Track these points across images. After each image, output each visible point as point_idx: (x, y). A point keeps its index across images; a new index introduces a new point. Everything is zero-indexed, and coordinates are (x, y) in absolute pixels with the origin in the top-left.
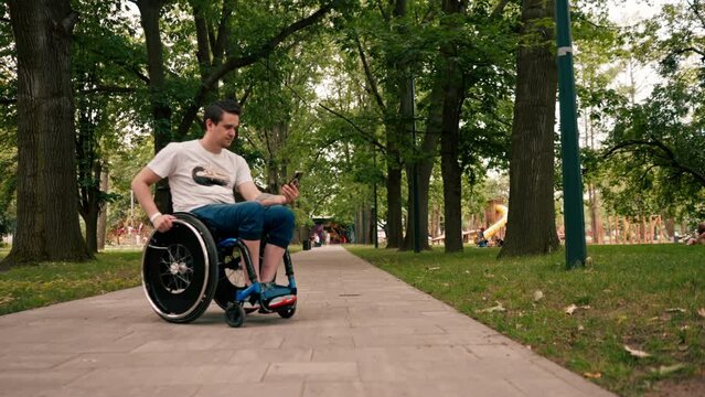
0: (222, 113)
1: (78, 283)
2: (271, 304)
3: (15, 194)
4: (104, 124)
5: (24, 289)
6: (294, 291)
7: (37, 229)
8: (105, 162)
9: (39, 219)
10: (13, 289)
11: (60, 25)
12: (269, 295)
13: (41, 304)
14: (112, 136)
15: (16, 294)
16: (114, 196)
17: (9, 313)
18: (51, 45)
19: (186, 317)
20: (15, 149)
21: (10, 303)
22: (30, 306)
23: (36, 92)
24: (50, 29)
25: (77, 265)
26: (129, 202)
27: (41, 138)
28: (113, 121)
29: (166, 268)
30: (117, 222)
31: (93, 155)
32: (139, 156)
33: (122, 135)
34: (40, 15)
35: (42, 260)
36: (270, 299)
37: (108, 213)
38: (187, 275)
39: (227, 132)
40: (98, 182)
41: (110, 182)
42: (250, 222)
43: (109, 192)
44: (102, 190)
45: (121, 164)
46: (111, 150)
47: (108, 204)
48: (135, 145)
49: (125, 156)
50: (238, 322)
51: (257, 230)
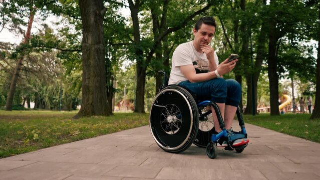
1: (108, 126)
2: (234, 144)
3: (81, 89)
4: (115, 61)
5: (85, 128)
6: (246, 136)
7: (90, 101)
8: (115, 76)
9: (91, 97)
10: (80, 128)
11: (100, 13)
12: (233, 138)
13: (92, 136)
14: (118, 66)
15: (81, 130)
16: (119, 90)
17: (78, 140)
18: (96, 22)
19: (178, 149)
20: (82, 72)
21: (78, 135)
22: (87, 137)
23: (90, 42)
24: (96, 15)
25: (107, 117)
26: (123, 93)
27: (92, 62)
28: (118, 59)
29: (164, 118)
31: (111, 73)
32: (127, 74)
33: (121, 65)
34: (92, 9)
35: (92, 115)
37: (116, 98)
38: (178, 123)
40: (112, 84)
41: (117, 85)
42: (219, 91)
43: (116, 88)
44: (114, 87)
45: (121, 78)
46: (117, 72)
47: (116, 93)
48: (126, 70)
49: (123, 74)
50: (213, 155)
51: (224, 96)
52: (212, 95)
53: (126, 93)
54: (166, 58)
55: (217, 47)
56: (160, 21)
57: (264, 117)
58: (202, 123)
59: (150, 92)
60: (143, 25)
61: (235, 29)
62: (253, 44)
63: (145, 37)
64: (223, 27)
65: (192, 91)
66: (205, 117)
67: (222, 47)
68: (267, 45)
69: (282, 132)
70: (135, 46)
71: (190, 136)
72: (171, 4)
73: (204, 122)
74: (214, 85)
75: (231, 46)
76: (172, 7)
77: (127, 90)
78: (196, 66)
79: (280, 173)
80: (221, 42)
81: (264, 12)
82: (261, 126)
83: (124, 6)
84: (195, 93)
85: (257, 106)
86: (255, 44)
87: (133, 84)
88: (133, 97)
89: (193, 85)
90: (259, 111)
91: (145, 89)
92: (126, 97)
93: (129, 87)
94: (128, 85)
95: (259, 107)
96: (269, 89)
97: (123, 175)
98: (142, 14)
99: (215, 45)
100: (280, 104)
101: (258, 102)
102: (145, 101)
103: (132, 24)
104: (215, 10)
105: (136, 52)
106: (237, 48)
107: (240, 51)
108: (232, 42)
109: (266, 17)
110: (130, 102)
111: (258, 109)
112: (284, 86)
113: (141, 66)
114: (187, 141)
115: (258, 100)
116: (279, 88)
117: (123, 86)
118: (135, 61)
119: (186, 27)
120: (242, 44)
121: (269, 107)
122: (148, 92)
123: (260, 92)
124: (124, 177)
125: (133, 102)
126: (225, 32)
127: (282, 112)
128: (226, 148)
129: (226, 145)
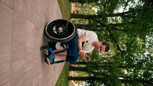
0: (105, 45)
2: (47, 58)
4: (98, 4)
6: (52, 64)
8: (90, 4)
12: (50, 58)
14: (95, 6)
19: (46, 33)
26: (81, 8)
28: (98, 6)
29: (61, 26)
30: (78, 6)
31: (91, 2)
32: (91, 11)
33: (95, 7)
36: (49, 58)
39: (100, 47)
40: (86, 3)
41: (86, 5)
42: (72, 52)
43: (84, 5)
44: (84, 3)
45: (89, 7)
46: (92, 5)
47: (81, 5)
48: (93, 10)
49: (91, 8)
50: (42, 48)
51: (70, 54)
52: (71, 49)
53: (81, 10)
54: (97, 30)
55: (101, 54)
56: (115, 27)
57: (67, 74)
58: (60, 44)
59: (81, 21)
60: (115, 19)
61: (109, 63)
62: (102, 70)
63: (109, 20)
64: (111, 57)
65: (73, 40)
66: (62, 46)
67: (102, 57)
68: (101, 76)
69: (58, 81)
70: (104, 14)
71: (52, 38)
72: (124, 33)
73: (60, 45)
74: (75, 50)
75: (101, 60)
76: (122, 34)
77: (83, 10)
78: (86, 42)
79: (32, 77)
80: (104, 56)
81: (116, 76)
82: (62, 72)
83: (124, 9)
84: (72, 41)
85: (73, 71)
86: (102, 71)
87: (86, 13)
88: (79, 13)
89: (76, 40)
90: (71, 72)
91: (83, 19)
92: (79, 9)
93: (84, 11)
94: (85, 11)
95: (73, 72)
96: (81, 76)
97: (28, 3)
98: (120, 19)
99: (103, 53)
100: (74, 81)
101: (75, 72)
102: (77, 19)
103: (115, 13)
104: (119, 54)
105: (101, 15)
106: (100, 63)
107: (99, 64)
108: (104, 61)
109: (113, 77)
110: (77, 12)
111: (72, 71)
112: (82, 83)
113: (94, 17)
114: (49, 37)
115: (76, 72)
116: (81, 81)
117: (84, 8)
118: (97, 14)
119: (112, 40)
120: (102, 65)
121: (73, 76)
122: (82, 20)
123: (79, 73)
124: (27, 4)
125: (77, 13)
126: (108, 58)
127: (70, 82)
128: (46, 54)
129: (47, 55)
